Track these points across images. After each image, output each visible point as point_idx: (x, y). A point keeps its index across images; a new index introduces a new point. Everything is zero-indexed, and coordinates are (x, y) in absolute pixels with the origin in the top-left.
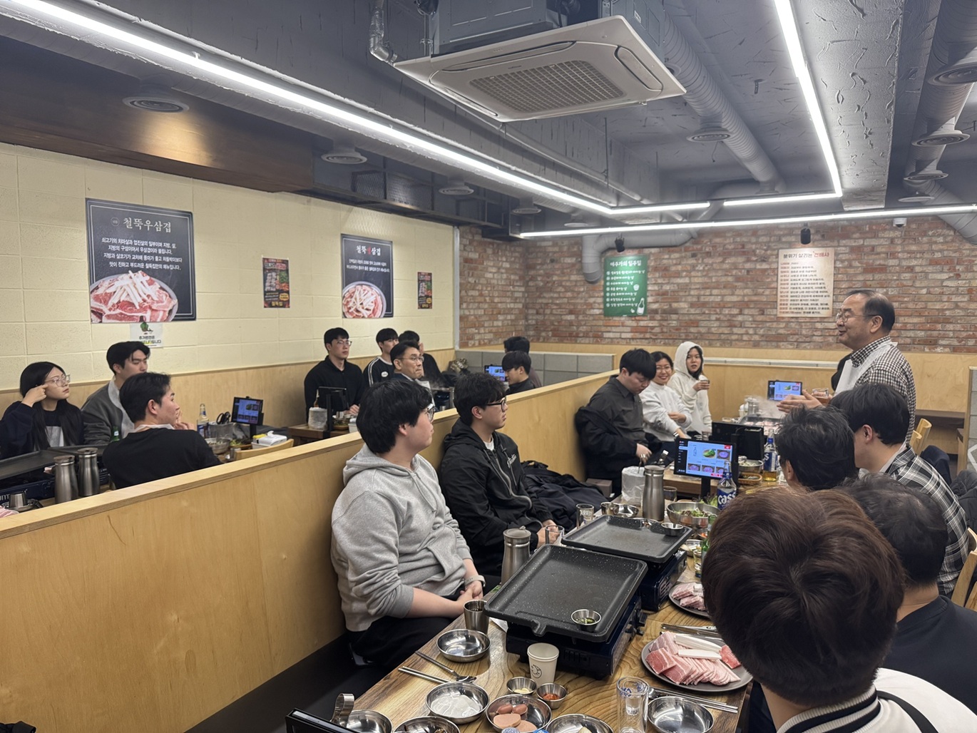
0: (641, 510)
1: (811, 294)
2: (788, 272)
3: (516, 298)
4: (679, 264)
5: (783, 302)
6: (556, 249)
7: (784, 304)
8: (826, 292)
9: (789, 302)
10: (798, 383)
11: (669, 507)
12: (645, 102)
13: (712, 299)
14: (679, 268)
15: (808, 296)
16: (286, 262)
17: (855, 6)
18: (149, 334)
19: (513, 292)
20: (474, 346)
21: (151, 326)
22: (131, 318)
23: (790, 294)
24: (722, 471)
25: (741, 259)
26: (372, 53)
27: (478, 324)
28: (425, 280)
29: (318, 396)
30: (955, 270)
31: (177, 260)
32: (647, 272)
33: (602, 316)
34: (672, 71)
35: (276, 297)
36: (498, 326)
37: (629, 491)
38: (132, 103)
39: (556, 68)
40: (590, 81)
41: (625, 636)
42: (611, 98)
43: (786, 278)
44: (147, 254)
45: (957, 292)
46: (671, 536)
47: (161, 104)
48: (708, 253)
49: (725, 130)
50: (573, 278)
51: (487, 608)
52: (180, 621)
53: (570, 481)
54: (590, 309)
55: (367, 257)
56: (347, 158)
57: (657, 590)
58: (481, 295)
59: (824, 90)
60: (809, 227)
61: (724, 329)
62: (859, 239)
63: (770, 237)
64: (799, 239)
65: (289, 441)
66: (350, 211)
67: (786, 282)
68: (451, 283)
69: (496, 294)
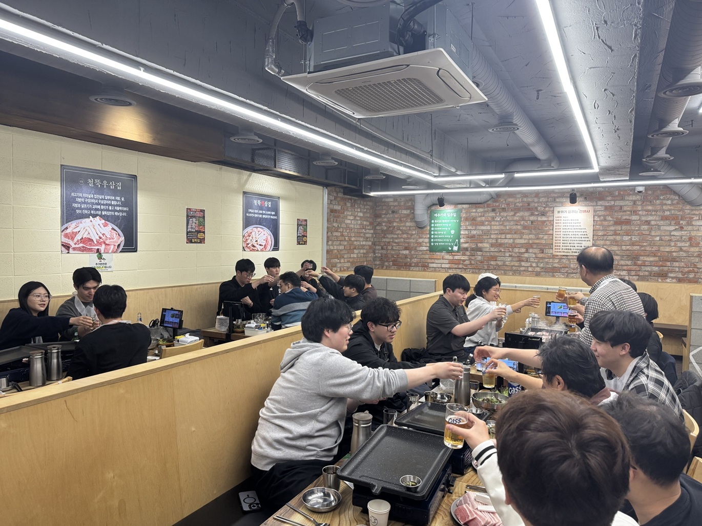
0: (453, 397)
1: (577, 239)
2: (561, 223)
3: (367, 238)
4: (483, 216)
5: (557, 245)
6: (396, 204)
8: (588, 238)
9: (561, 245)
11: (474, 395)
12: (458, 107)
13: (506, 241)
14: (483, 218)
15: (574, 240)
16: (203, 211)
17: (606, 44)
18: (103, 262)
19: (365, 234)
21: (104, 256)
22: (90, 250)
23: (562, 239)
25: (527, 214)
26: (267, 69)
27: (340, 256)
28: (302, 225)
29: (223, 308)
30: (679, 224)
31: (125, 209)
32: (460, 221)
33: (428, 252)
34: (478, 85)
35: (195, 236)
36: (353, 258)
38: (96, 99)
39: (395, 82)
40: (419, 92)
41: (439, 494)
42: (434, 103)
43: (559, 227)
44: (103, 205)
45: (681, 239)
47: (116, 100)
48: (503, 208)
49: (516, 125)
50: (408, 224)
51: (339, 473)
52: (115, 478)
54: (419, 247)
55: (261, 208)
56: (248, 139)
57: (463, 459)
58: (342, 235)
59: (585, 100)
60: (575, 192)
61: (515, 262)
62: (610, 201)
63: (548, 198)
64: (569, 200)
65: (201, 341)
66: (250, 176)
67: (559, 230)
68: (321, 227)
69: (353, 235)
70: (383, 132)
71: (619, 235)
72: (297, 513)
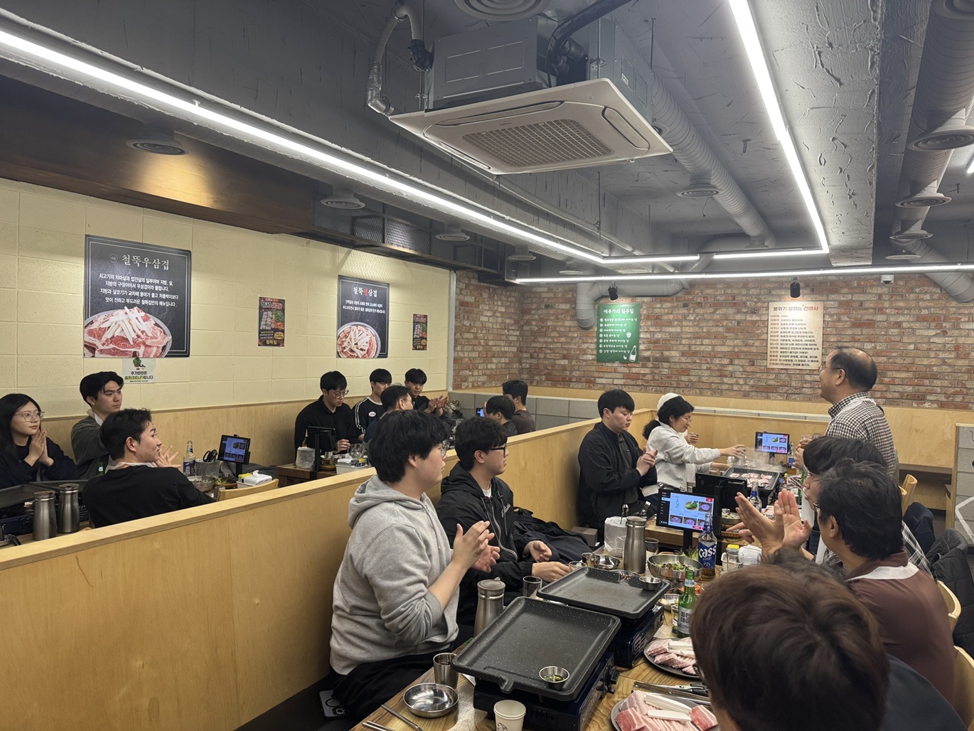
0: (622, 561)
1: (800, 346)
2: (778, 324)
3: (511, 342)
4: (671, 314)
5: (772, 354)
6: (551, 295)
7: (774, 356)
8: (816, 345)
9: (779, 354)
10: (785, 435)
11: (650, 559)
12: (632, 160)
13: (702, 348)
14: (671, 317)
15: (797, 348)
16: (282, 302)
17: (832, 76)
18: (141, 369)
19: (507, 336)
20: (467, 388)
21: (143, 361)
22: (124, 354)
23: (779, 346)
24: (703, 523)
25: (731, 311)
26: (369, 105)
27: (472, 367)
28: (420, 322)
29: (306, 436)
30: (941, 327)
31: (174, 297)
32: (640, 320)
33: (595, 362)
34: (660, 132)
35: (271, 336)
36: (492, 369)
37: (610, 542)
38: (135, 145)
39: (545, 125)
40: (578, 139)
41: (595, 694)
42: (599, 155)
43: (776, 330)
44: (144, 291)
45: (944, 348)
46: (648, 590)
47: (163, 147)
48: (699, 303)
49: (714, 187)
50: (567, 323)
51: (455, 662)
52: (145, 667)
53: (554, 529)
54: (583, 355)
55: (363, 298)
56: (346, 203)
57: (631, 646)
58: (476, 338)
59: (806, 153)
60: (798, 282)
61: (714, 378)
62: (847, 294)
63: (761, 290)
64: (789, 292)
65: (274, 481)
66: (348, 253)
67: (776, 334)
68: (447, 325)
69: (491, 337)
70: (532, 194)
71: (858, 341)
72: (397, 719)
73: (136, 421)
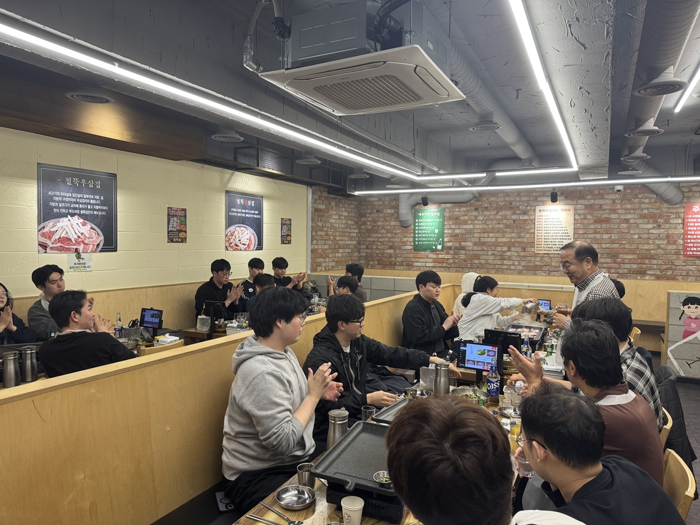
1: (558, 237)
2: (542, 222)
3: (352, 237)
4: (466, 215)
5: (538, 243)
6: (381, 203)
7: (539, 244)
8: (569, 236)
9: (543, 243)
10: (548, 300)
11: (453, 391)
12: (437, 104)
13: (489, 240)
14: (466, 218)
15: (556, 239)
16: (184, 210)
17: (579, 42)
18: (81, 261)
19: (350, 233)
20: (321, 271)
21: (83, 255)
22: (68, 250)
23: (543, 237)
24: (490, 365)
25: (509, 213)
26: (245, 66)
27: (324, 255)
28: (286, 224)
29: (204, 307)
30: (657, 222)
31: (104, 208)
32: (444, 220)
33: (413, 251)
34: (456, 84)
35: (177, 235)
36: (339, 257)
37: (424, 379)
38: (72, 96)
39: (373, 79)
40: (397, 89)
42: (414, 101)
43: (540, 226)
44: (82, 203)
45: (659, 237)
47: (93, 97)
48: (486, 207)
49: (496, 124)
50: (393, 223)
51: (313, 470)
52: (86, 479)
54: (404, 246)
55: (244, 207)
56: (230, 137)
58: (327, 235)
59: (561, 97)
60: (556, 191)
61: (497, 261)
62: (591, 199)
63: (530, 197)
64: (550, 199)
65: (181, 341)
66: (232, 174)
67: (541, 229)
68: (305, 226)
69: (338, 234)
70: (365, 130)
71: (599, 233)
72: (271, 512)
73: (76, 299)
